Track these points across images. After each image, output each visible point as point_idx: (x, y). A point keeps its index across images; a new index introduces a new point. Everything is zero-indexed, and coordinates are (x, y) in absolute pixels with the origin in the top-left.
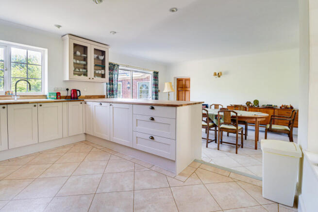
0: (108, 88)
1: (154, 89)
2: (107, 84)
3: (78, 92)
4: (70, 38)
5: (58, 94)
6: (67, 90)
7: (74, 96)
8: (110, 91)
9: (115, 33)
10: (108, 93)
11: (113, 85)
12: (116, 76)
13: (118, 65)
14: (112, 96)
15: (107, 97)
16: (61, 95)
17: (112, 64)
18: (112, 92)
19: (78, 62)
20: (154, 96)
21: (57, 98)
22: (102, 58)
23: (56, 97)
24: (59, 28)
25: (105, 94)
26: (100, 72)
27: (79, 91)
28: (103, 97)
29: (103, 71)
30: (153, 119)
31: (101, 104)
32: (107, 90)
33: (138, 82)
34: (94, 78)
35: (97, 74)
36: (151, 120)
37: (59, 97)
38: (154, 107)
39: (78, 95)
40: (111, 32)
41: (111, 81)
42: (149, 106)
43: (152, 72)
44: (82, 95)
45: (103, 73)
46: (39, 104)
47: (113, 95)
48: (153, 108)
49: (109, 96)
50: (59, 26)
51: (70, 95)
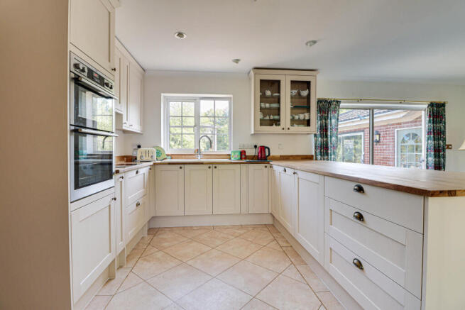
0: (319, 143)
1: (431, 142)
2: (315, 135)
3: (267, 150)
4: (255, 74)
5: (242, 153)
6: (256, 147)
7: (262, 156)
8: (321, 147)
9: (315, 42)
10: (318, 151)
11: (327, 136)
12: (333, 121)
13: (338, 102)
14: (326, 157)
15: (316, 159)
16: (247, 154)
17: (326, 101)
18: (324, 150)
19: (267, 105)
20: (431, 159)
21: (241, 158)
22: (305, 93)
23: (239, 157)
24: (237, 63)
25: (313, 154)
26: (302, 117)
27: (269, 149)
28: (309, 158)
29: (307, 115)
30: (360, 217)
31: (285, 171)
32: (316, 147)
33: (396, 130)
34: (291, 128)
35: (296, 120)
36: (356, 217)
37: (243, 156)
38: (365, 187)
39: (267, 154)
40: (307, 44)
41: (324, 130)
42: (353, 185)
43: (426, 106)
44: (271, 154)
45: (307, 118)
46: (214, 165)
47: (327, 154)
48: (360, 190)
49: (319, 157)
50: (237, 61)
51: (257, 154)
